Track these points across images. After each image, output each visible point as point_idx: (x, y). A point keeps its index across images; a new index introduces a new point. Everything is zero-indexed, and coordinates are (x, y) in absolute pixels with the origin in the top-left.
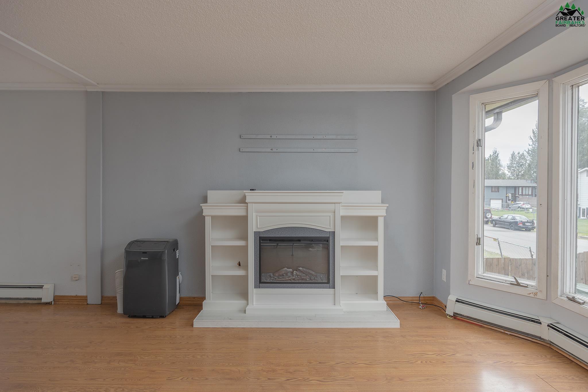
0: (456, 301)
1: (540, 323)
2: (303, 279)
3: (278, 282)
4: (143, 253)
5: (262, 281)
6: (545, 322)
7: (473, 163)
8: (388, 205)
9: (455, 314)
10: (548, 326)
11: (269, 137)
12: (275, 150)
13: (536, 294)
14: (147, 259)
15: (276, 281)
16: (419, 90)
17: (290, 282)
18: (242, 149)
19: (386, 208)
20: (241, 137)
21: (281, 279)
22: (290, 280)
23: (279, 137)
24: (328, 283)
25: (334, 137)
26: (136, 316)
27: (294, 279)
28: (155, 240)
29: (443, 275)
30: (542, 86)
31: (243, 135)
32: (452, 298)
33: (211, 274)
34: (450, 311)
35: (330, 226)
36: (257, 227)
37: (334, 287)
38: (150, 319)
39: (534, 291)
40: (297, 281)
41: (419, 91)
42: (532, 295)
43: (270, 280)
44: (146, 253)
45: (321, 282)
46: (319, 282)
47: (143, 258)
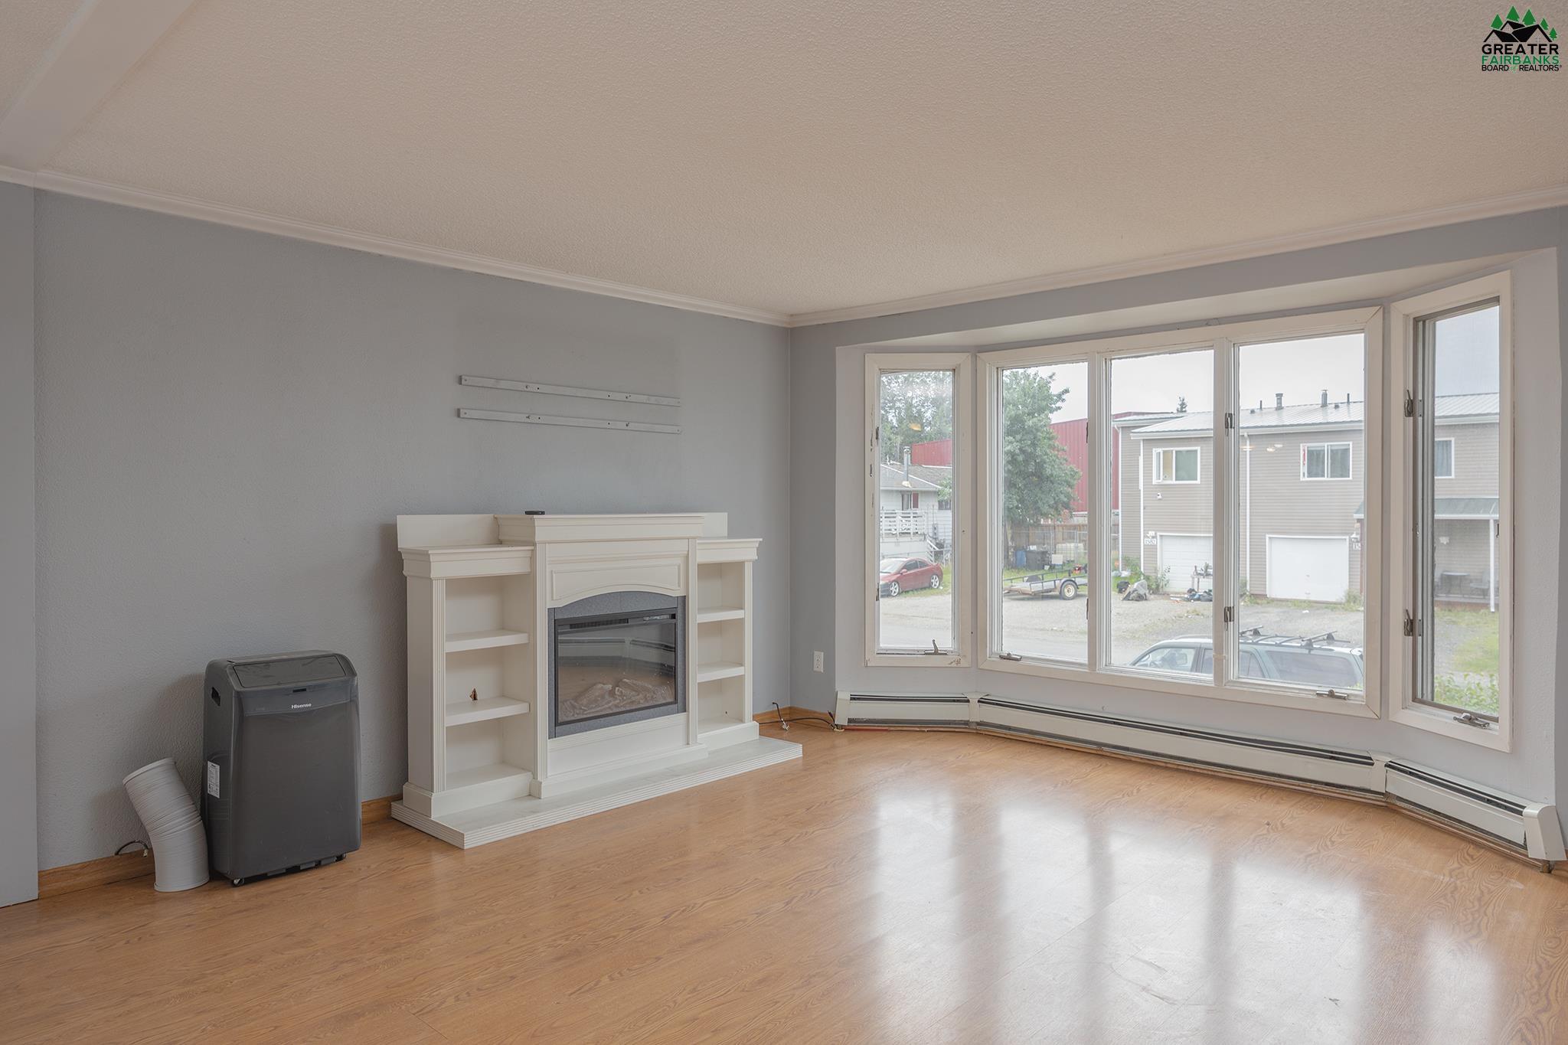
0: (852, 699)
1: (968, 701)
2: (633, 702)
3: (589, 716)
4: (295, 691)
5: (560, 720)
6: (974, 698)
7: (871, 466)
8: (761, 540)
9: (850, 721)
10: (979, 701)
11: (521, 386)
12: (534, 419)
13: (958, 662)
14: (310, 705)
15: (585, 716)
16: (765, 322)
17: (611, 712)
18: (466, 411)
19: (757, 545)
20: (463, 381)
21: (593, 710)
22: (610, 708)
23: (544, 389)
24: (676, 702)
25: (644, 398)
26: (266, 874)
27: (616, 706)
28: (285, 657)
29: (815, 662)
30: (963, 359)
31: (467, 378)
32: (843, 695)
33: (445, 726)
34: (841, 719)
35: (679, 586)
36: (552, 597)
37: (684, 710)
38: (309, 873)
39: (957, 658)
40: (623, 709)
41: (765, 324)
42: (954, 665)
43: (573, 715)
44: (304, 690)
45: (664, 702)
46: (660, 703)
47: (295, 706)
